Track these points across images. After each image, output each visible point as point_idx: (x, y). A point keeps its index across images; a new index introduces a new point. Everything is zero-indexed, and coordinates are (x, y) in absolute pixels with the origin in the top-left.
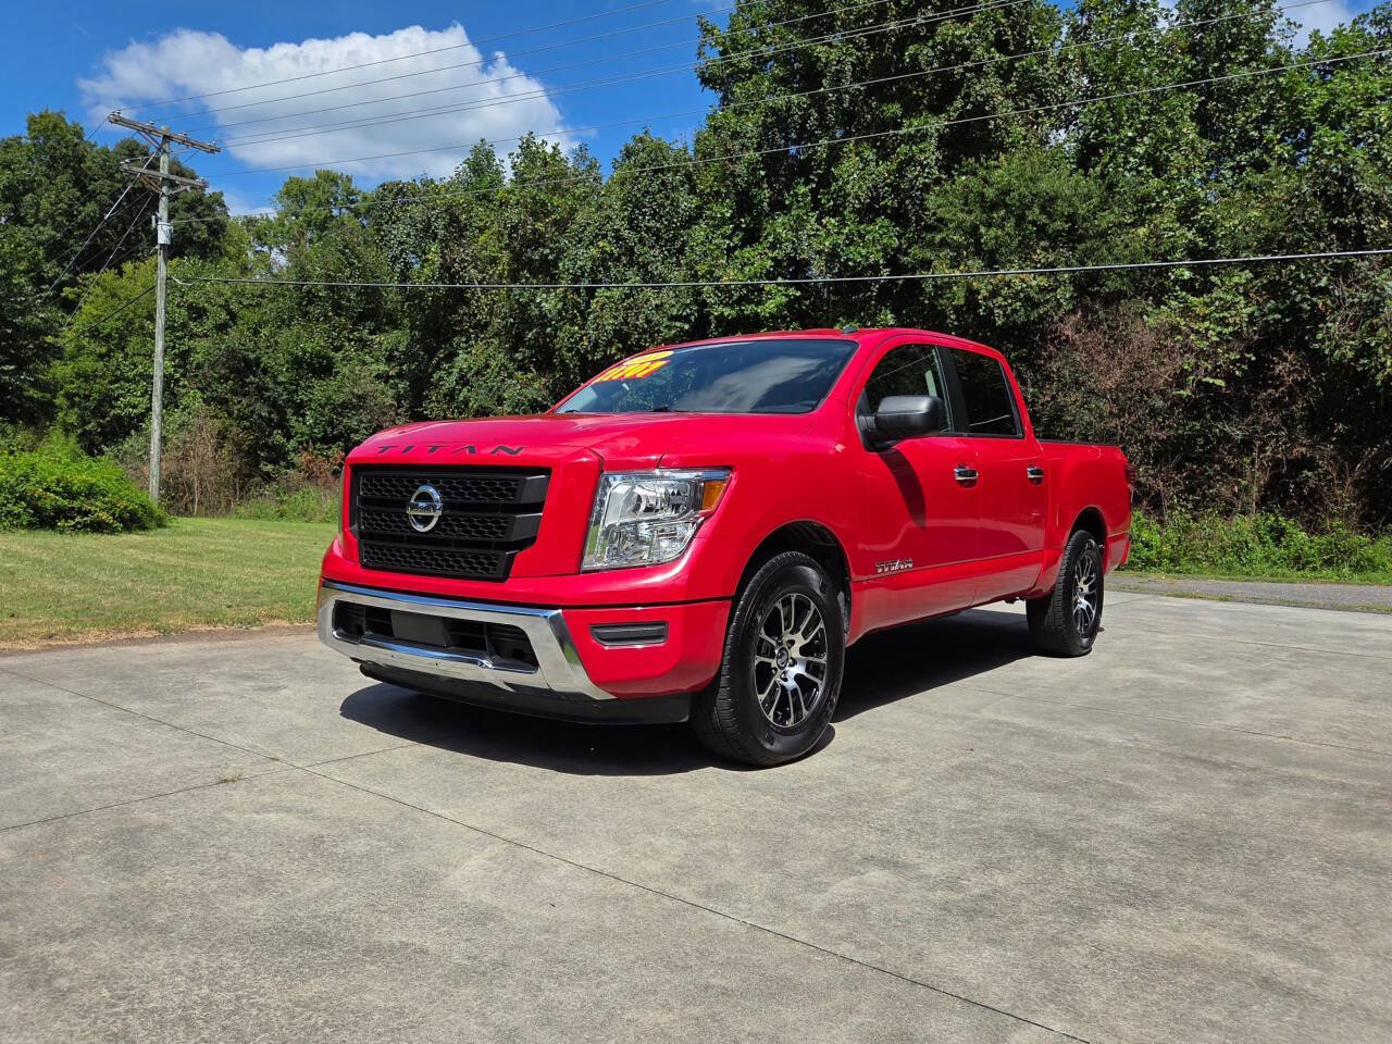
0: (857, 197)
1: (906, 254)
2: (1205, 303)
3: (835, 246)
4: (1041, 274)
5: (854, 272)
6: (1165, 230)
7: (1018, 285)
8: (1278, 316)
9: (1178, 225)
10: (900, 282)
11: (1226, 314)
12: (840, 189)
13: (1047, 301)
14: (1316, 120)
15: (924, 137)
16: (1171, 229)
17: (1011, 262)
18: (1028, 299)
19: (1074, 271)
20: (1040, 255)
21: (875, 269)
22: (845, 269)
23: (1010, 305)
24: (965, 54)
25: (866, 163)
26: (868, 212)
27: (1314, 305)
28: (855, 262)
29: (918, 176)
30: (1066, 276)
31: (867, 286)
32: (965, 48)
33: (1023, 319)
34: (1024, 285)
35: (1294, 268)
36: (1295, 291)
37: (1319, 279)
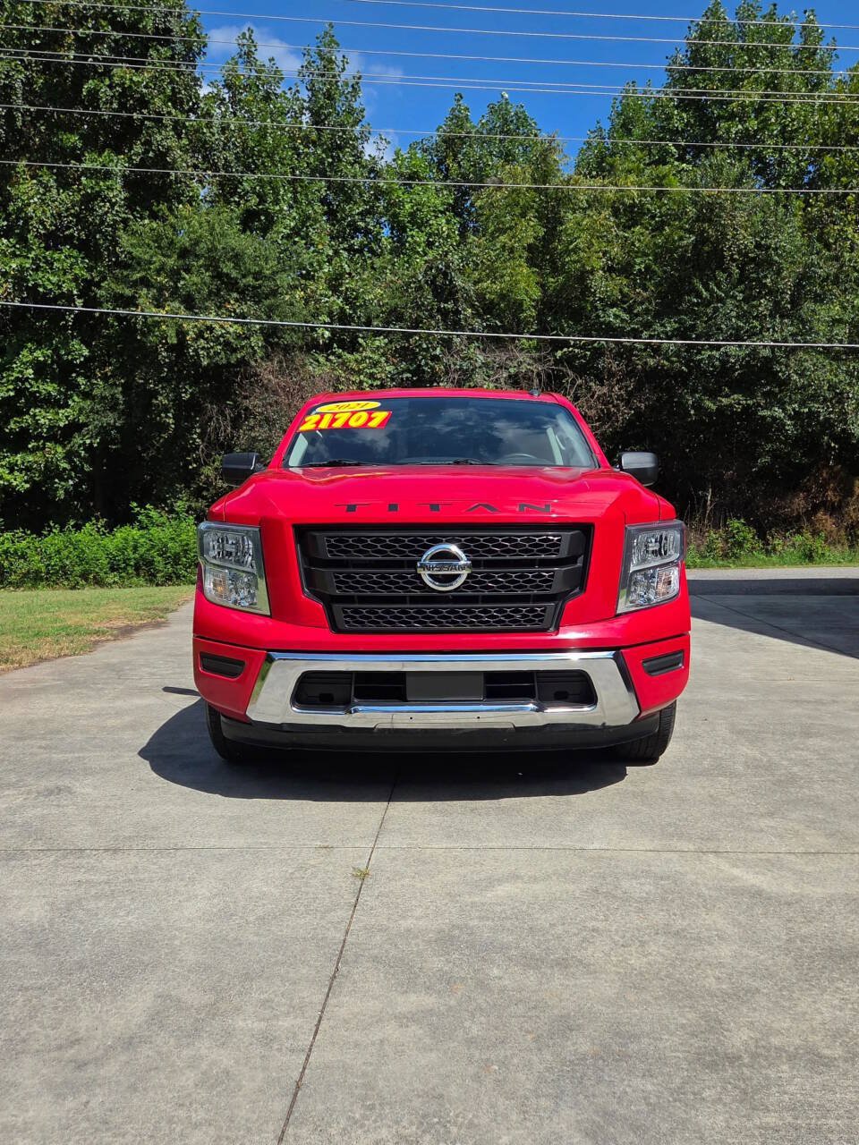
0: (42, 222)
1: (99, 287)
2: (356, 360)
3: (22, 269)
4: (236, 323)
5: (44, 299)
6: (321, 295)
7: (219, 331)
8: (409, 375)
9: (330, 293)
10: (97, 315)
11: (374, 370)
12: (20, 210)
13: (243, 347)
14: (408, 222)
15: (107, 175)
16: (326, 296)
17: (206, 308)
18: (227, 344)
19: (263, 324)
20: (233, 305)
21: (69, 299)
22: (34, 294)
23: (212, 347)
24: (143, 103)
25: (47, 188)
26: (53, 240)
27: (432, 368)
28: (45, 288)
29: (107, 212)
30: (258, 327)
31: (61, 315)
32: (143, 95)
33: (224, 361)
34: (224, 331)
35: (417, 338)
36: (420, 357)
37: (435, 349)
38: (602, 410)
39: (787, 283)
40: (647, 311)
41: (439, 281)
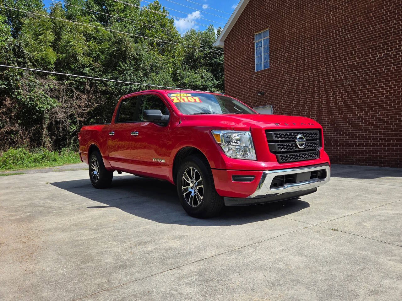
8: (5, 86)
35: (8, 71)
36: (10, 79)
37: (16, 76)
38: (86, 104)
39: (148, 67)
40: (100, 71)
41: (17, 49)
